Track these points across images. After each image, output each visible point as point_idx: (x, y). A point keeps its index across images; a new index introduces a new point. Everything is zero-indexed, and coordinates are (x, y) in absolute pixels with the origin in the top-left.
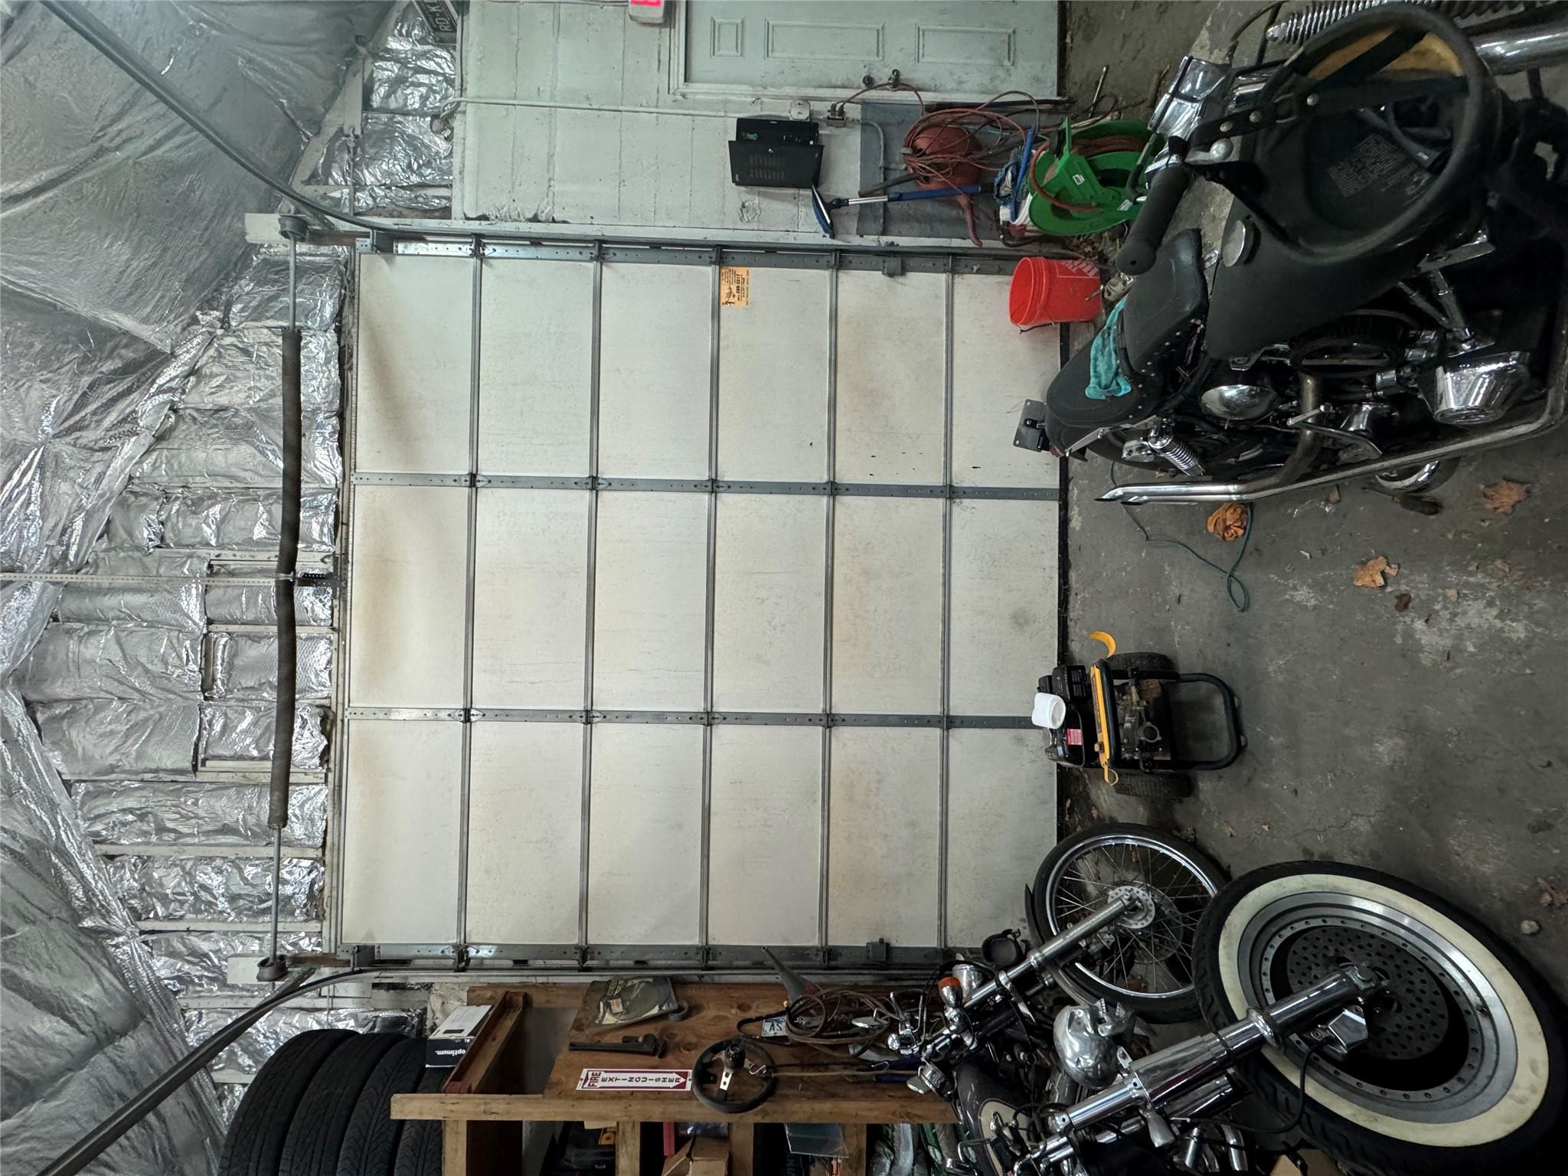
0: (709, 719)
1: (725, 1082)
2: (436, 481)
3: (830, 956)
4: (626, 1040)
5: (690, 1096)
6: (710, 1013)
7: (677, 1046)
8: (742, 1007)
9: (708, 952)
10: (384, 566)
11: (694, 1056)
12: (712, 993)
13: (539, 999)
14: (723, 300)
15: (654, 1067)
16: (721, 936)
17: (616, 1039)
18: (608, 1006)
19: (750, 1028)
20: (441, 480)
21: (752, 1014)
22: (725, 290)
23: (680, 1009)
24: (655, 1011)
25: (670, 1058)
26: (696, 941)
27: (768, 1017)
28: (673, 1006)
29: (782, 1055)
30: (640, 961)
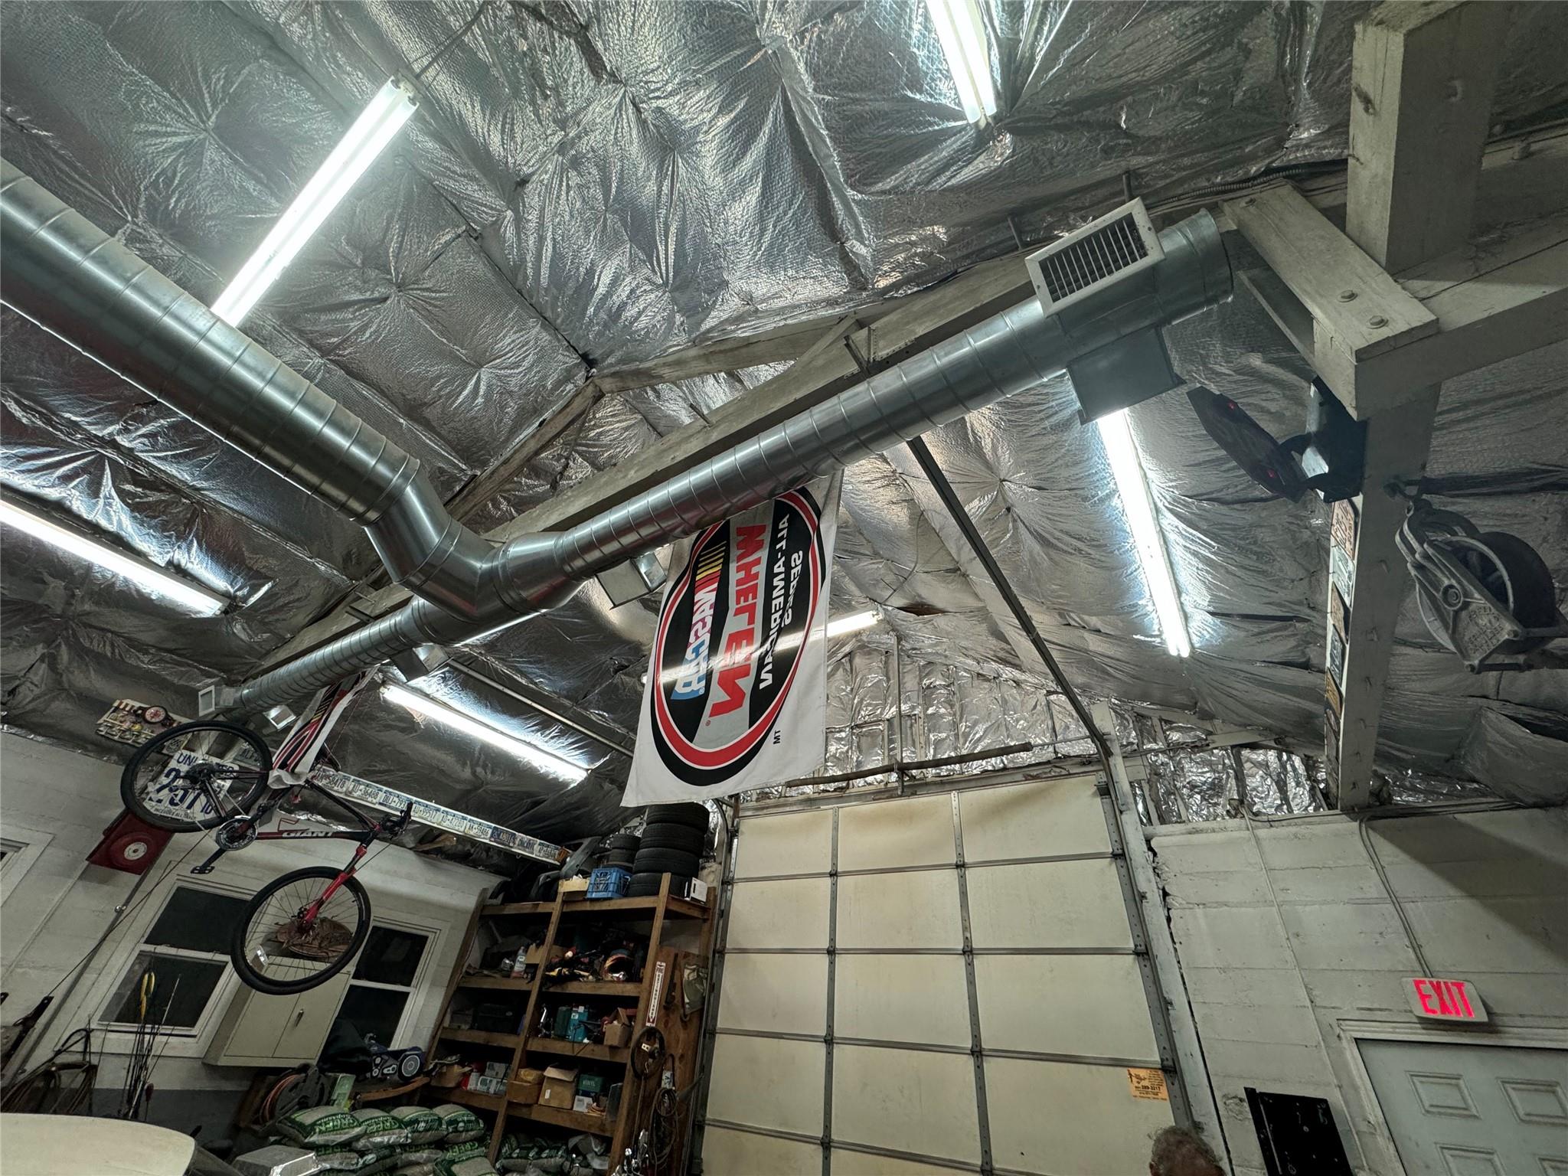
0: (829, 1041)
1: (645, 1047)
2: (958, 842)
3: (699, 1127)
4: (675, 984)
5: (644, 1025)
6: (682, 1035)
7: (668, 1015)
8: (682, 1056)
9: (712, 1033)
10: (906, 818)
11: (661, 1028)
12: (693, 1035)
13: (706, 926)
14: (1133, 1071)
15: (660, 1003)
16: (721, 1041)
17: (676, 980)
18: (694, 970)
19: (670, 1060)
20: (960, 846)
21: (677, 1063)
22: (1143, 1073)
23: (685, 1016)
24: (687, 1000)
25: (663, 1011)
26: (719, 1025)
27: (673, 1075)
28: (688, 1012)
29: (653, 1082)
30: (714, 988)
